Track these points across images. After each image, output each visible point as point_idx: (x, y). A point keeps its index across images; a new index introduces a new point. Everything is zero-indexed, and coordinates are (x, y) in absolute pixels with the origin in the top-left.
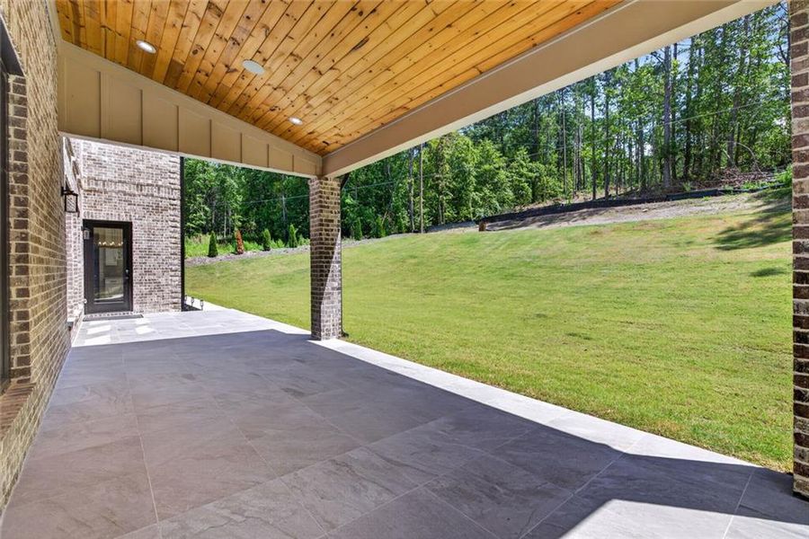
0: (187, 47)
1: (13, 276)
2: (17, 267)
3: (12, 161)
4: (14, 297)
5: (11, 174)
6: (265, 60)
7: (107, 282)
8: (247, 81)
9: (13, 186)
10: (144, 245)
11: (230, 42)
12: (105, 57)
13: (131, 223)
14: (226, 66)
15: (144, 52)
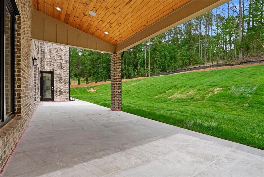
0: (71, 8)
1: (16, 81)
2: (17, 78)
3: (16, 43)
4: (16, 88)
5: (16, 47)
6: (96, 10)
7: (47, 91)
8: (90, 19)
9: (16, 51)
10: (58, 79)
11: (85, 4)
12: (46, 14)
13: (54, 72)
14: (84, 14)
15: (58, 10)
